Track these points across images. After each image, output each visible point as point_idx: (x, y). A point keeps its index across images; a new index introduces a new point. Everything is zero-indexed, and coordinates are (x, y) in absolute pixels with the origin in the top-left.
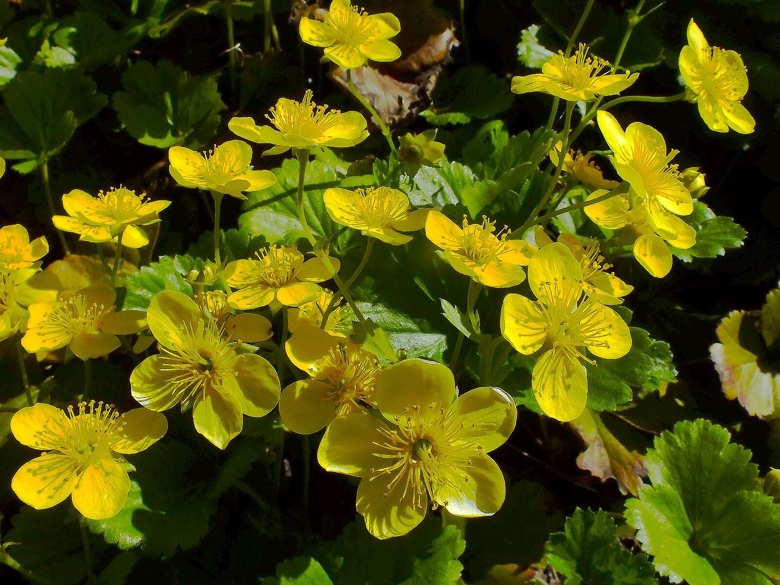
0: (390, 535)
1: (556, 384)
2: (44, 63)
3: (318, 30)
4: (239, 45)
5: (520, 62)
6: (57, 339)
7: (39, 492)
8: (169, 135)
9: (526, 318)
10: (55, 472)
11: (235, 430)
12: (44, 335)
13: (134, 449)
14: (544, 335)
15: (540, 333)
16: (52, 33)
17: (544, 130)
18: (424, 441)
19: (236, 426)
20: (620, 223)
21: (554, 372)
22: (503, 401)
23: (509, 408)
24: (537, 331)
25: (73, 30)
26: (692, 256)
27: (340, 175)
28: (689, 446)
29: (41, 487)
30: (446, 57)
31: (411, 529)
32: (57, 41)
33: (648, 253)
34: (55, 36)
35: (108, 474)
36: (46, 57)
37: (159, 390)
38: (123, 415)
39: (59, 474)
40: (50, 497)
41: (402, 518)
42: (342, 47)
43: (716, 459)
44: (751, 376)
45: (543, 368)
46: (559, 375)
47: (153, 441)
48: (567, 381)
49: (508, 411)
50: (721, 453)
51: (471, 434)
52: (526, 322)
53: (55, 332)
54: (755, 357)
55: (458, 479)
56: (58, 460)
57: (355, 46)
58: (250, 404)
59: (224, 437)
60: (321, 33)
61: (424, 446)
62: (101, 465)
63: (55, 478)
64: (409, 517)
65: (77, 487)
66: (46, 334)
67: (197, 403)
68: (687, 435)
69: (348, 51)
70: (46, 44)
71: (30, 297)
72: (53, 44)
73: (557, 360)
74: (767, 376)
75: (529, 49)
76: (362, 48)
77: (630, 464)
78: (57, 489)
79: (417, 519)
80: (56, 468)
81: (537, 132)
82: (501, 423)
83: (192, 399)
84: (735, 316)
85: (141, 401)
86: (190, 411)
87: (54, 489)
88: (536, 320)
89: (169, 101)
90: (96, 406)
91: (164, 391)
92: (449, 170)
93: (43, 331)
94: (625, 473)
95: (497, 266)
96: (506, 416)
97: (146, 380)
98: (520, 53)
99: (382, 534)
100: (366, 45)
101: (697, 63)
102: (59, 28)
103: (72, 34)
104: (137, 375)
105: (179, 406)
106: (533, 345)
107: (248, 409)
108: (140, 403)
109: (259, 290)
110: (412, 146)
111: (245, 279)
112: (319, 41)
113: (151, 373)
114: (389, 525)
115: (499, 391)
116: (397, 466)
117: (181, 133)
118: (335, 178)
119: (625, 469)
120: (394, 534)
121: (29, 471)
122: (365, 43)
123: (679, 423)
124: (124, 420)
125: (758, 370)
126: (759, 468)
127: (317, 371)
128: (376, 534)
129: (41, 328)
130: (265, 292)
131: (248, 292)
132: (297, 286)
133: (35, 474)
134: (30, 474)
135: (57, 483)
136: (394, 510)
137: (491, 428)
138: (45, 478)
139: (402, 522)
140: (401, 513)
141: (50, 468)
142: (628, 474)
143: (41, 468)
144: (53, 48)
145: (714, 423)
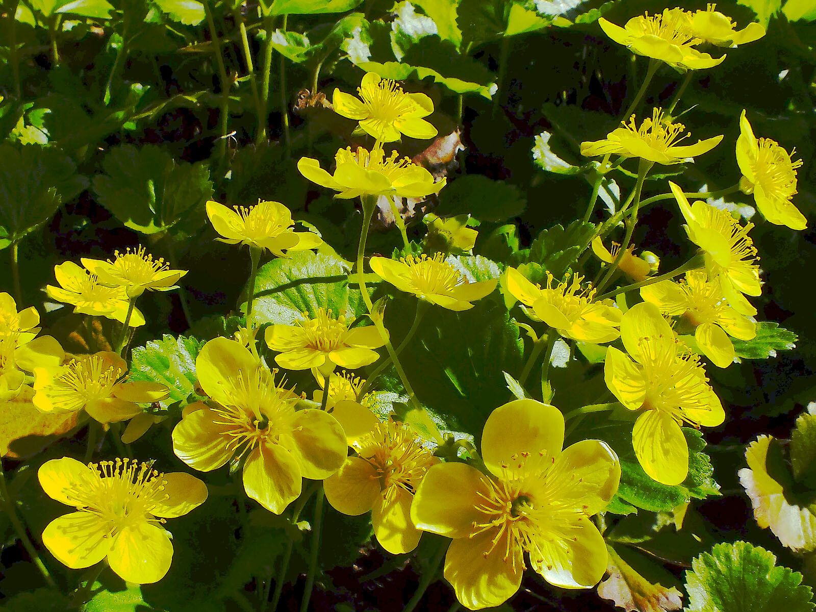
0: (482, 606)
1: (654, 447)
2: (19, 141)
3: (349, 103)
4: (234, 133)
5: (537, 165)
6: (69, 402)
7: (70, 552)
8: (152, 223)
9: (625, 375)
10: (87, 532)
11: (292, 494)
12: (53, 397)
13: (173, 513)
14: (643, 393)
15: (640, 391)
16: (28, 111)
17: (580, 223)
18: (523, 498)
19: (293, 490)
20: (679, 310)
21: (652, 435)
22: (608, 459)
23: (613, 467)
24: (636, 389)
25: (48, 111)
26: (740, 358)
27: (345, 270)
28: (730, 569)
29: (72, 547)
30: (452, 160)
31: (505, 599)
32: (31, 120)
33: (708, 342)
34: (30, 115)
35: (145, 538)
36: (21, 135)
37: (203, 450)
38: (162, 475)
39: (91, 535)
40: (82, 558)
41: (493, 589)
42: (376, 122)
43: (762, 583)
44: (779, 507)
45: (642, 430)
46: (658, 437)
47: (193, 507)
48: (667, 446)
49: (611, 471)
50: (767, 577)
51: (572, 495)
52: (624, 378)
53: (66, 395)
54: (781, 488)
55: (554, 547)
56: (90, 518)
57: (389, 121)
58: (310, 465)
59: (277, 502)
60: (352, 107)
61: (524, 503)
62: (138, 527)
63: (86, 538)
64: (501, 588)
65: (112, 549)
66: (56, 396)
67: (248, 465)
68: (728, 557)
69: (382, 126)
70: (21, 121)
71: (31, 361)
72: (27, 123)
73: (655, 423)
74: (796, 508)
75: (543, 154)
76: (396, 125)
77: (654, 596)
78: (90, 550)
79: (511, 589)
80: (87, 528)
81: (572, 224)
82: (603, 484)
83: (243, 460)
84: (763, 441)
85: (185, 460)
86: (240, 472)
87: (86, 550)
88: (634, 378)
89: (152, 188)
90: (130, 464)
91: (209, 450)
92: (474, 263)
93: (52, 393)
94: (649, 606)
95: (584, 325)
96: (608, 476)
97: (188, 438)
98: (535, 157)
99: (472, 605)
100: (400, 122)
101: (750, 155)
102: (34, 108)
103: (47, 115)
104: (179, 431)
105: (227, 466)
106: (634, 402)
107: (308, 472)
108: (184, 461)
109: (306, 354)
110: (440, 232)
111: (286, 344)
112: (351, 114)
113: (195, 430)
114: (478, 595)
115: (605, 446)
116: (496, 523)
117: (163, 224)
118: (342, 273)
119: (649, 601)
120: (485, 604)
121: (59, 527)
122: (398, 120)
123: (717, 545)
124: (163, 479)
125: (785, 502)
126: (812, 591)
127: (361, 448)
128: (465, 603)
129: (50, 389)
130: (313, 355)
131: (294, 355)
132: (348, 351)
133: (65, 532)
134: (60, 531)
135: (90, 543)
136: (484, 579)
137: (592, 489)
138: (75, 538)
139: (491, 592)
140: (491, 582)
141: (80, 527)
142: (653, 606)
143: (71, 525)
144: (27, 126)
145: (755, 545)
